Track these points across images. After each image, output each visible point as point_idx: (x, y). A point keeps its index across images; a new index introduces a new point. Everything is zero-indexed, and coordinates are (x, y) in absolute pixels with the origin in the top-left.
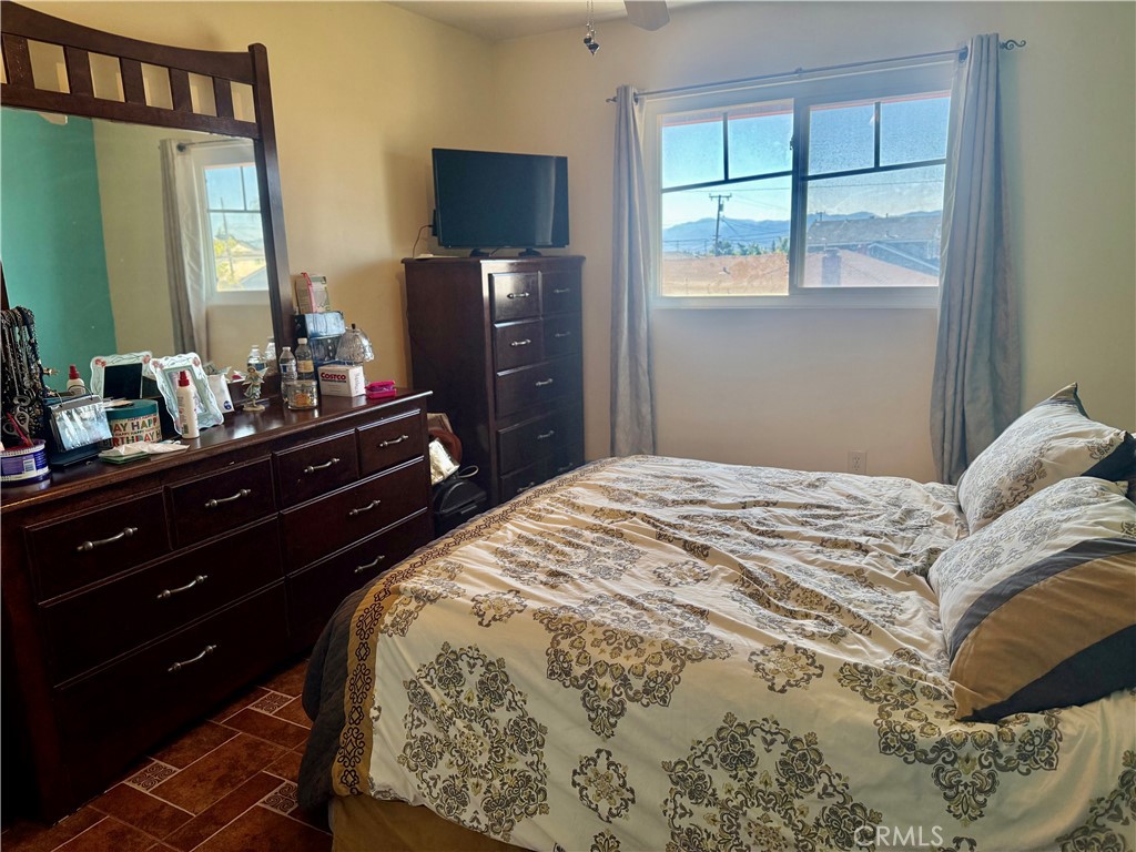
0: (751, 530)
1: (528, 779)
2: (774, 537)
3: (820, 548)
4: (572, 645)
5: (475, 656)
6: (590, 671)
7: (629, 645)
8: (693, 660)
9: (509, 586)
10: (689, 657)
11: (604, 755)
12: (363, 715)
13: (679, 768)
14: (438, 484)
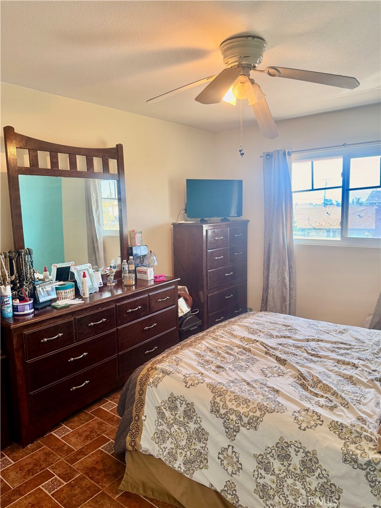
0: (308, 353)
1: (201, 453)
2: (317, 357)
3: (337, 364)
4: (221, 400)
5: (183, 400)
6: (227, 412)
7: (244, 402)
8: (269, 412)
9: (199, 371)
10: (268, 411)
11: (231, 448)
12: (139, 418)
13: (260, 457)
14: (181, 317)
